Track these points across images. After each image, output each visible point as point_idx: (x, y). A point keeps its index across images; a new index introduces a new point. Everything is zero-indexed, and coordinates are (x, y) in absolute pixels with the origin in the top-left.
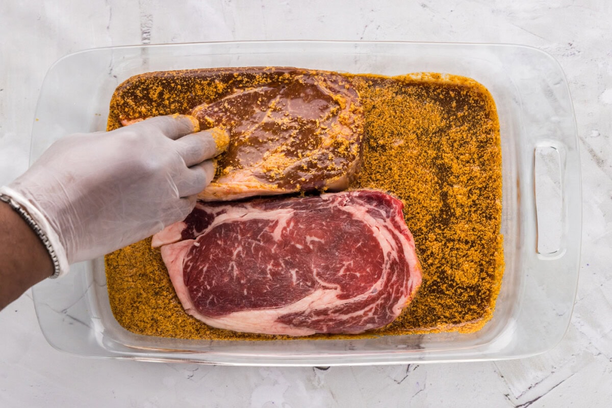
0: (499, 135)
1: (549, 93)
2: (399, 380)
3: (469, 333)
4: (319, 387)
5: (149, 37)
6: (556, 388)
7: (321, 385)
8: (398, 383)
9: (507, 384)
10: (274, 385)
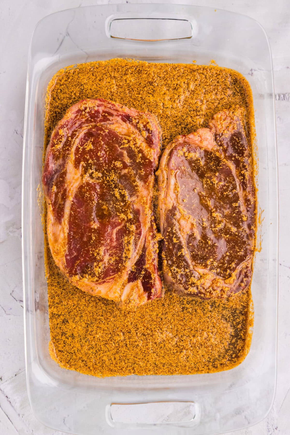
0: (205, 373)
1: (238, 412)
2: (14, 295)
3: (49, 350)
4: (8, 232)
5: (281, 99)
6: (7, 418)
7: (10, 233)
8: (11, 294)
9: (10, 379)
10: (10, 197)
